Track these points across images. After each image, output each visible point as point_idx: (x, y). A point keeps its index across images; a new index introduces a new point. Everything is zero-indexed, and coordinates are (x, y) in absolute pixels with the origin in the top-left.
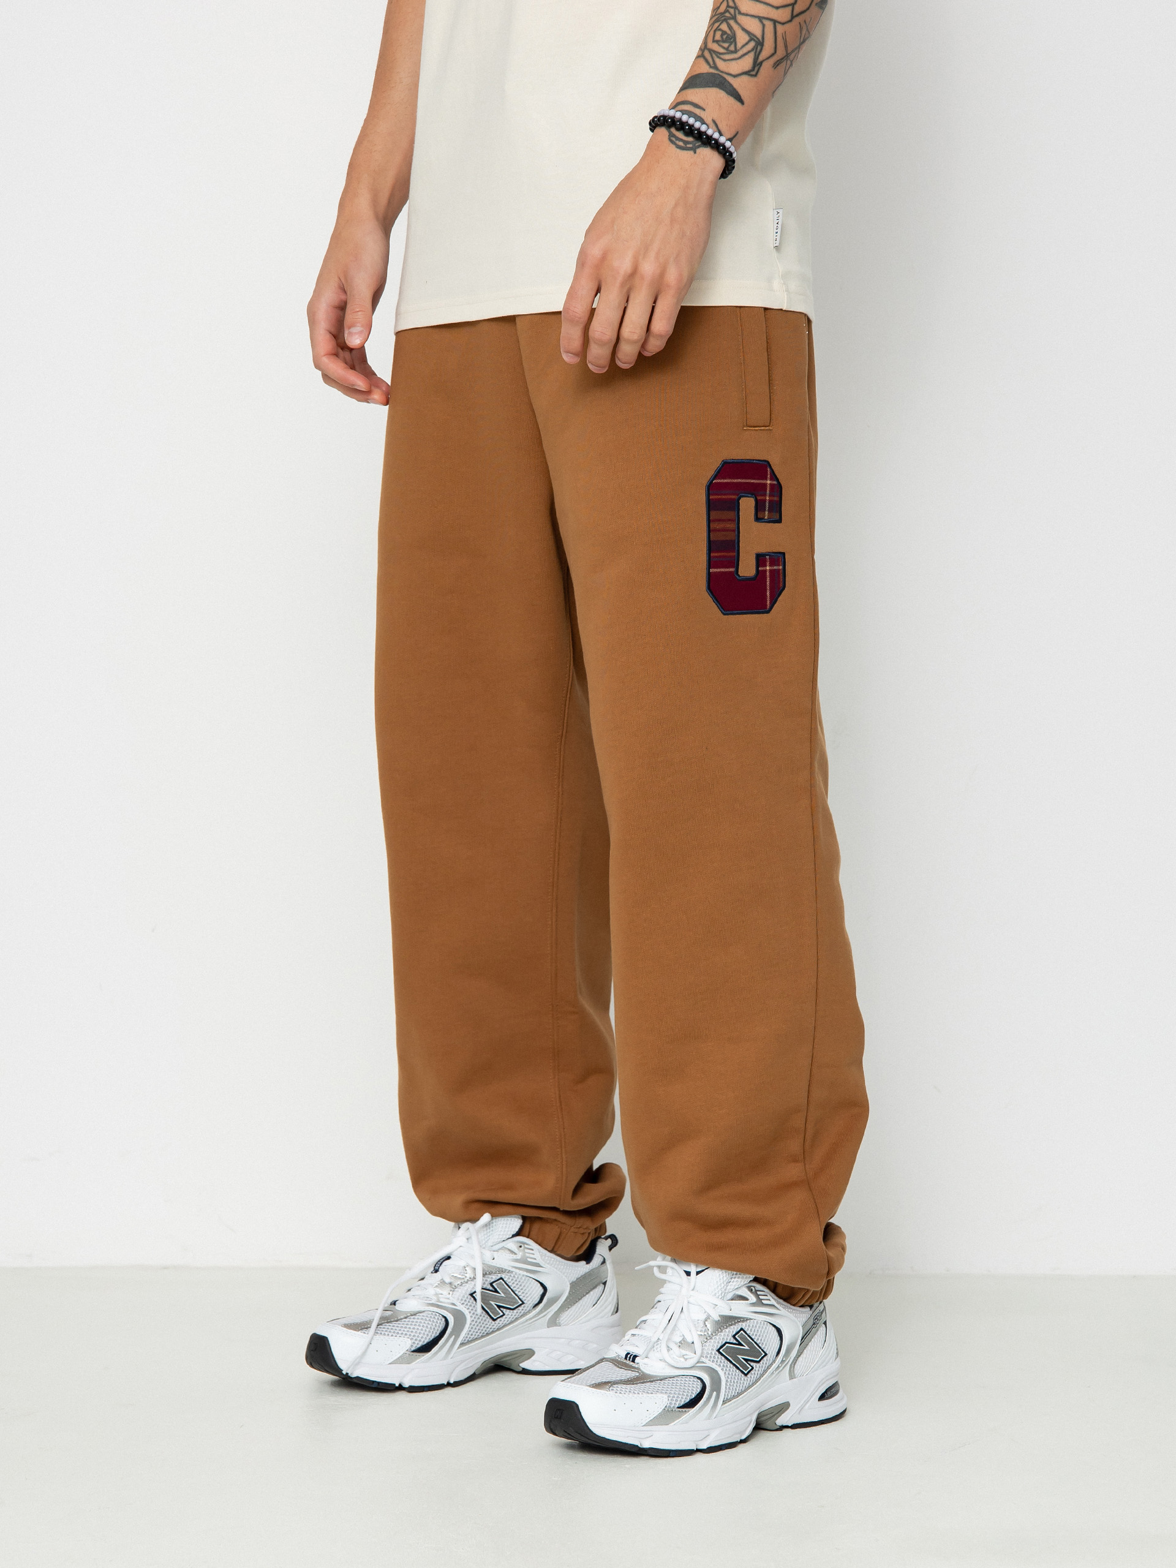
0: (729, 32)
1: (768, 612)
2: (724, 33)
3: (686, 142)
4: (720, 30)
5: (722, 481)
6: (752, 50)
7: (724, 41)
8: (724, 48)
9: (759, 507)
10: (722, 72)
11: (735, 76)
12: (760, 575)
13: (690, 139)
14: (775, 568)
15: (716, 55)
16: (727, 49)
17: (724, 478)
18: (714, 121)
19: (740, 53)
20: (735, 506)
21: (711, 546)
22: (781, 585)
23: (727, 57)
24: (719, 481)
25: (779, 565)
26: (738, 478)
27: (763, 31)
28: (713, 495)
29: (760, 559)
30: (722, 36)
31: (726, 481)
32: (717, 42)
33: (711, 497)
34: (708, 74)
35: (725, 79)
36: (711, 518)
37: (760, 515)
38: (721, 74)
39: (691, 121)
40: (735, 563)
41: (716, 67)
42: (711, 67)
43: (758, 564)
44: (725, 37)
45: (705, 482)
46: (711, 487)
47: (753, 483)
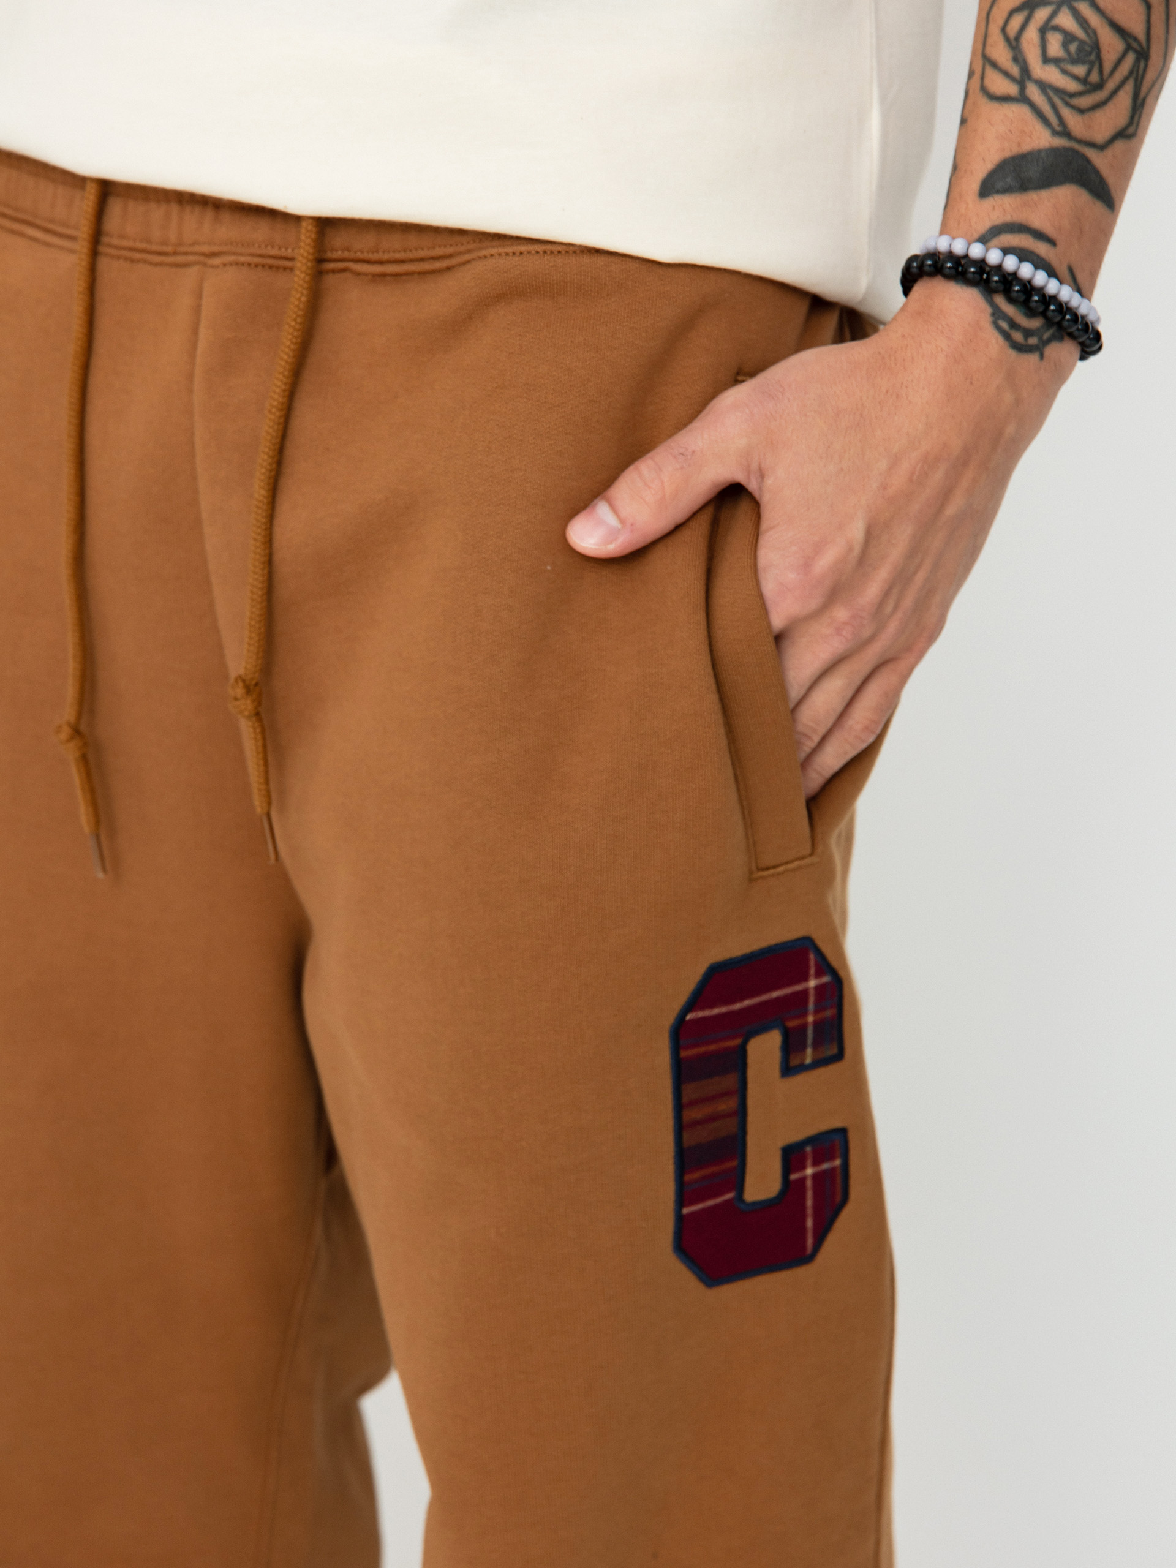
0: (1079, 33)
1: (809, 1259)
2: (1068, 38)
3: (1028, 333)
4: (1057, 28)
5: (707, 1013)
6: (1131, 72)
7: (1074, 61)
8: (1075, 78)
9: (791, 1045)
10: (1080, 141)
11: (1102, 147)
12: (791, 1190)
13: (1035, 323)
14: (825, 1166)
15: (1063, 100)
16: (1084, 81)
17: (712, 1006)
18: (1071, 270)
19: (1110, 85)
20: (738, 1062)
21: (684, 1159)
22: (838, 1198)
23: (1085, 101)
24: (701, 1014)
25: (832, 1158)
26: (742, 999)
27: (1149, 21)
28: (688, 1047)
29: (792, 1157)
30: (1065, 45)
31: (716, 1011)
32: (1056, 61)
33: (684, 1054)
34: (1054, 151)
35: (1088, 161)
36: (685, 1100)
37: (794, 1062)
38: (1076, 146)
39: (1026, 270)
40: (737, 1180)
41: (1066, 133)
42: (1055, 133)
43: (787, 1168)
44: (1073, 47)
45: (668, 1019)
46: (680, 1032)
47: (778, 999)
